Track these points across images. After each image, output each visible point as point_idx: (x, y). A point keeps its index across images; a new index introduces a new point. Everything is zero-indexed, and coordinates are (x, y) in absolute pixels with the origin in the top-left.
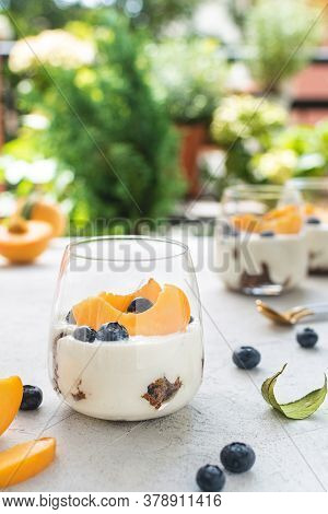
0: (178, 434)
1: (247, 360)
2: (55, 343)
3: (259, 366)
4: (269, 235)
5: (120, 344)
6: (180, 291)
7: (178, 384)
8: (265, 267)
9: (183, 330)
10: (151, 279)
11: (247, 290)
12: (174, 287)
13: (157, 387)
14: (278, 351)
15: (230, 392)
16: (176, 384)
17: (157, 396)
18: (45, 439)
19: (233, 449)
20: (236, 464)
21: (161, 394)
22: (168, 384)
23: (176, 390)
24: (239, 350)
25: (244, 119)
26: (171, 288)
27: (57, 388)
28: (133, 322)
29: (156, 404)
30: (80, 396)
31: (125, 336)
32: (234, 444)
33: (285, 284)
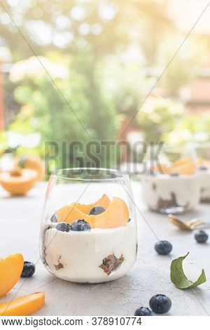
0: (122, 291)
1: (163, 249)
2: (44, 233)
3: (171, 253)
4: (176, 175)
5: (86, 233)
6: (123, 201)
7: (122, 259)
8: (173, 196)
9: (125, 225)
10: (104, 195)
11: (162, 210)
12: (119, 198)
13: (108, 260)
14: (183, 245)
15: (153, 268)
16: (120, 259)
17: (108, 267)
18: (37, 293)
19: (157, 298)
20: (159, 308)
21: (111, 266)
22: (116, 259)
23: (121, 263)
24: (159, 243)
25: (158, 111)
26: (117, 199)
27: (45, 262)
28: (93, 220)
29: (108, 271)
30: (60, 266)
31: (89, 228)
32: (158, 295)
33: (186, 207)
